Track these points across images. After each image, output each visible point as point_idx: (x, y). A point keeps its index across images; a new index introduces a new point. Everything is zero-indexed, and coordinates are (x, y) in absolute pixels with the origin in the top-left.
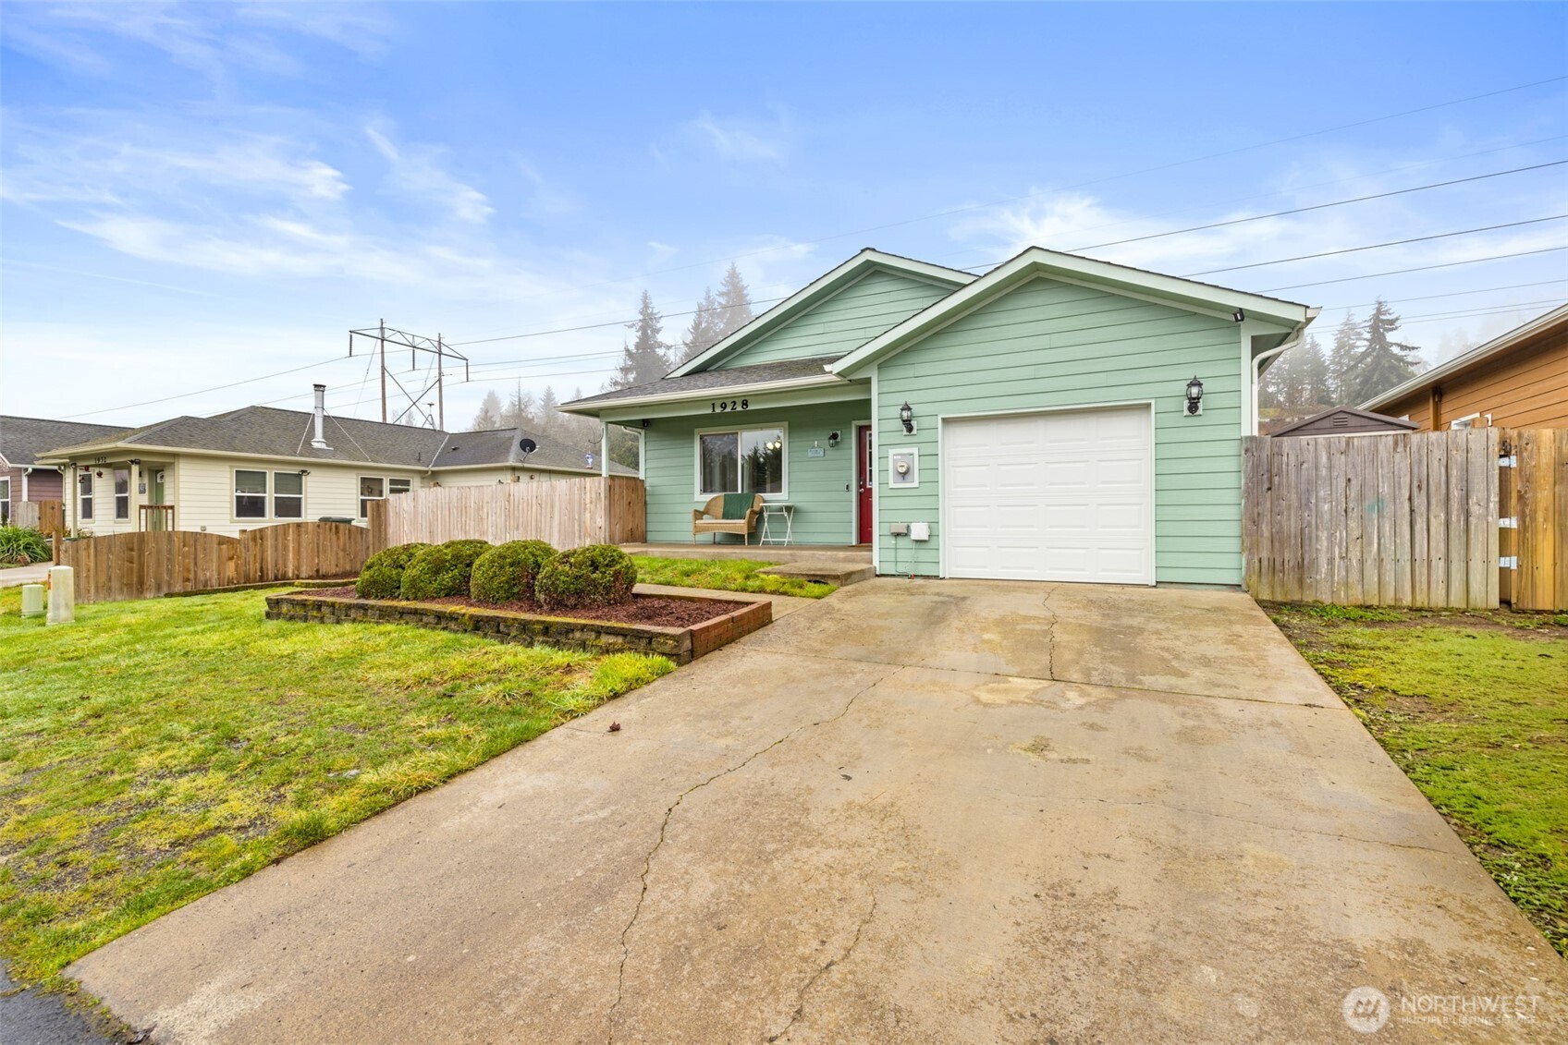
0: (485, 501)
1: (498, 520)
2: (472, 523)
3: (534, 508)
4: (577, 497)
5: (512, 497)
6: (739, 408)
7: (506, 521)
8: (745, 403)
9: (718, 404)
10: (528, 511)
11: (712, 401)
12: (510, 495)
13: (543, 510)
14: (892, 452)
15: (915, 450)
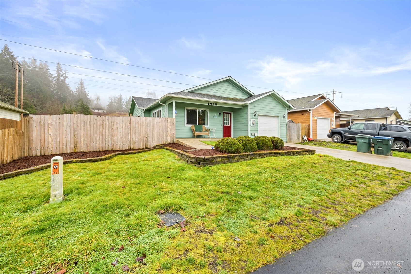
0: (116, 122)
1: (124, 130)
2: (107, 132)
3: (144, 126)
4: (164, 124)
5: (132, 122)
6: (215, 105)
7: (128, 131)
8: (216, 104)
9: (210, 103)
10: (141, 127)
11: (208, 102)
12: (130, 121)
13: (149, 127)
14: (252, 120)
15: (255, 120)
